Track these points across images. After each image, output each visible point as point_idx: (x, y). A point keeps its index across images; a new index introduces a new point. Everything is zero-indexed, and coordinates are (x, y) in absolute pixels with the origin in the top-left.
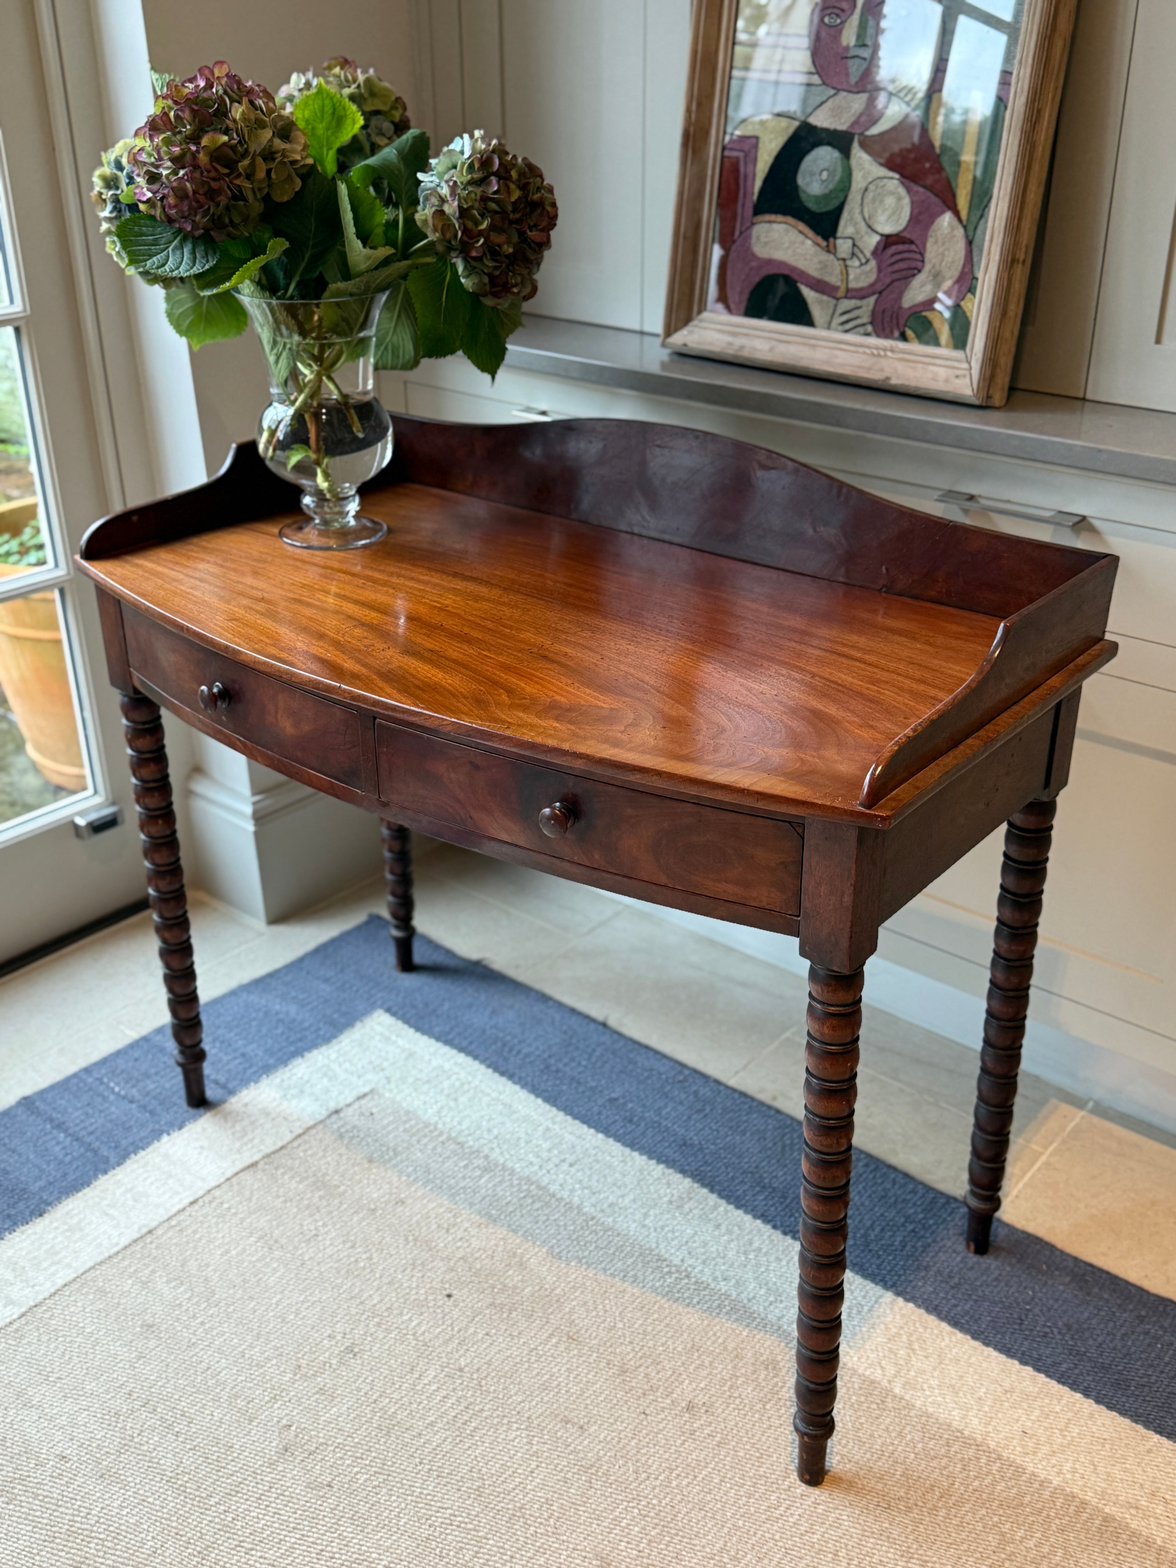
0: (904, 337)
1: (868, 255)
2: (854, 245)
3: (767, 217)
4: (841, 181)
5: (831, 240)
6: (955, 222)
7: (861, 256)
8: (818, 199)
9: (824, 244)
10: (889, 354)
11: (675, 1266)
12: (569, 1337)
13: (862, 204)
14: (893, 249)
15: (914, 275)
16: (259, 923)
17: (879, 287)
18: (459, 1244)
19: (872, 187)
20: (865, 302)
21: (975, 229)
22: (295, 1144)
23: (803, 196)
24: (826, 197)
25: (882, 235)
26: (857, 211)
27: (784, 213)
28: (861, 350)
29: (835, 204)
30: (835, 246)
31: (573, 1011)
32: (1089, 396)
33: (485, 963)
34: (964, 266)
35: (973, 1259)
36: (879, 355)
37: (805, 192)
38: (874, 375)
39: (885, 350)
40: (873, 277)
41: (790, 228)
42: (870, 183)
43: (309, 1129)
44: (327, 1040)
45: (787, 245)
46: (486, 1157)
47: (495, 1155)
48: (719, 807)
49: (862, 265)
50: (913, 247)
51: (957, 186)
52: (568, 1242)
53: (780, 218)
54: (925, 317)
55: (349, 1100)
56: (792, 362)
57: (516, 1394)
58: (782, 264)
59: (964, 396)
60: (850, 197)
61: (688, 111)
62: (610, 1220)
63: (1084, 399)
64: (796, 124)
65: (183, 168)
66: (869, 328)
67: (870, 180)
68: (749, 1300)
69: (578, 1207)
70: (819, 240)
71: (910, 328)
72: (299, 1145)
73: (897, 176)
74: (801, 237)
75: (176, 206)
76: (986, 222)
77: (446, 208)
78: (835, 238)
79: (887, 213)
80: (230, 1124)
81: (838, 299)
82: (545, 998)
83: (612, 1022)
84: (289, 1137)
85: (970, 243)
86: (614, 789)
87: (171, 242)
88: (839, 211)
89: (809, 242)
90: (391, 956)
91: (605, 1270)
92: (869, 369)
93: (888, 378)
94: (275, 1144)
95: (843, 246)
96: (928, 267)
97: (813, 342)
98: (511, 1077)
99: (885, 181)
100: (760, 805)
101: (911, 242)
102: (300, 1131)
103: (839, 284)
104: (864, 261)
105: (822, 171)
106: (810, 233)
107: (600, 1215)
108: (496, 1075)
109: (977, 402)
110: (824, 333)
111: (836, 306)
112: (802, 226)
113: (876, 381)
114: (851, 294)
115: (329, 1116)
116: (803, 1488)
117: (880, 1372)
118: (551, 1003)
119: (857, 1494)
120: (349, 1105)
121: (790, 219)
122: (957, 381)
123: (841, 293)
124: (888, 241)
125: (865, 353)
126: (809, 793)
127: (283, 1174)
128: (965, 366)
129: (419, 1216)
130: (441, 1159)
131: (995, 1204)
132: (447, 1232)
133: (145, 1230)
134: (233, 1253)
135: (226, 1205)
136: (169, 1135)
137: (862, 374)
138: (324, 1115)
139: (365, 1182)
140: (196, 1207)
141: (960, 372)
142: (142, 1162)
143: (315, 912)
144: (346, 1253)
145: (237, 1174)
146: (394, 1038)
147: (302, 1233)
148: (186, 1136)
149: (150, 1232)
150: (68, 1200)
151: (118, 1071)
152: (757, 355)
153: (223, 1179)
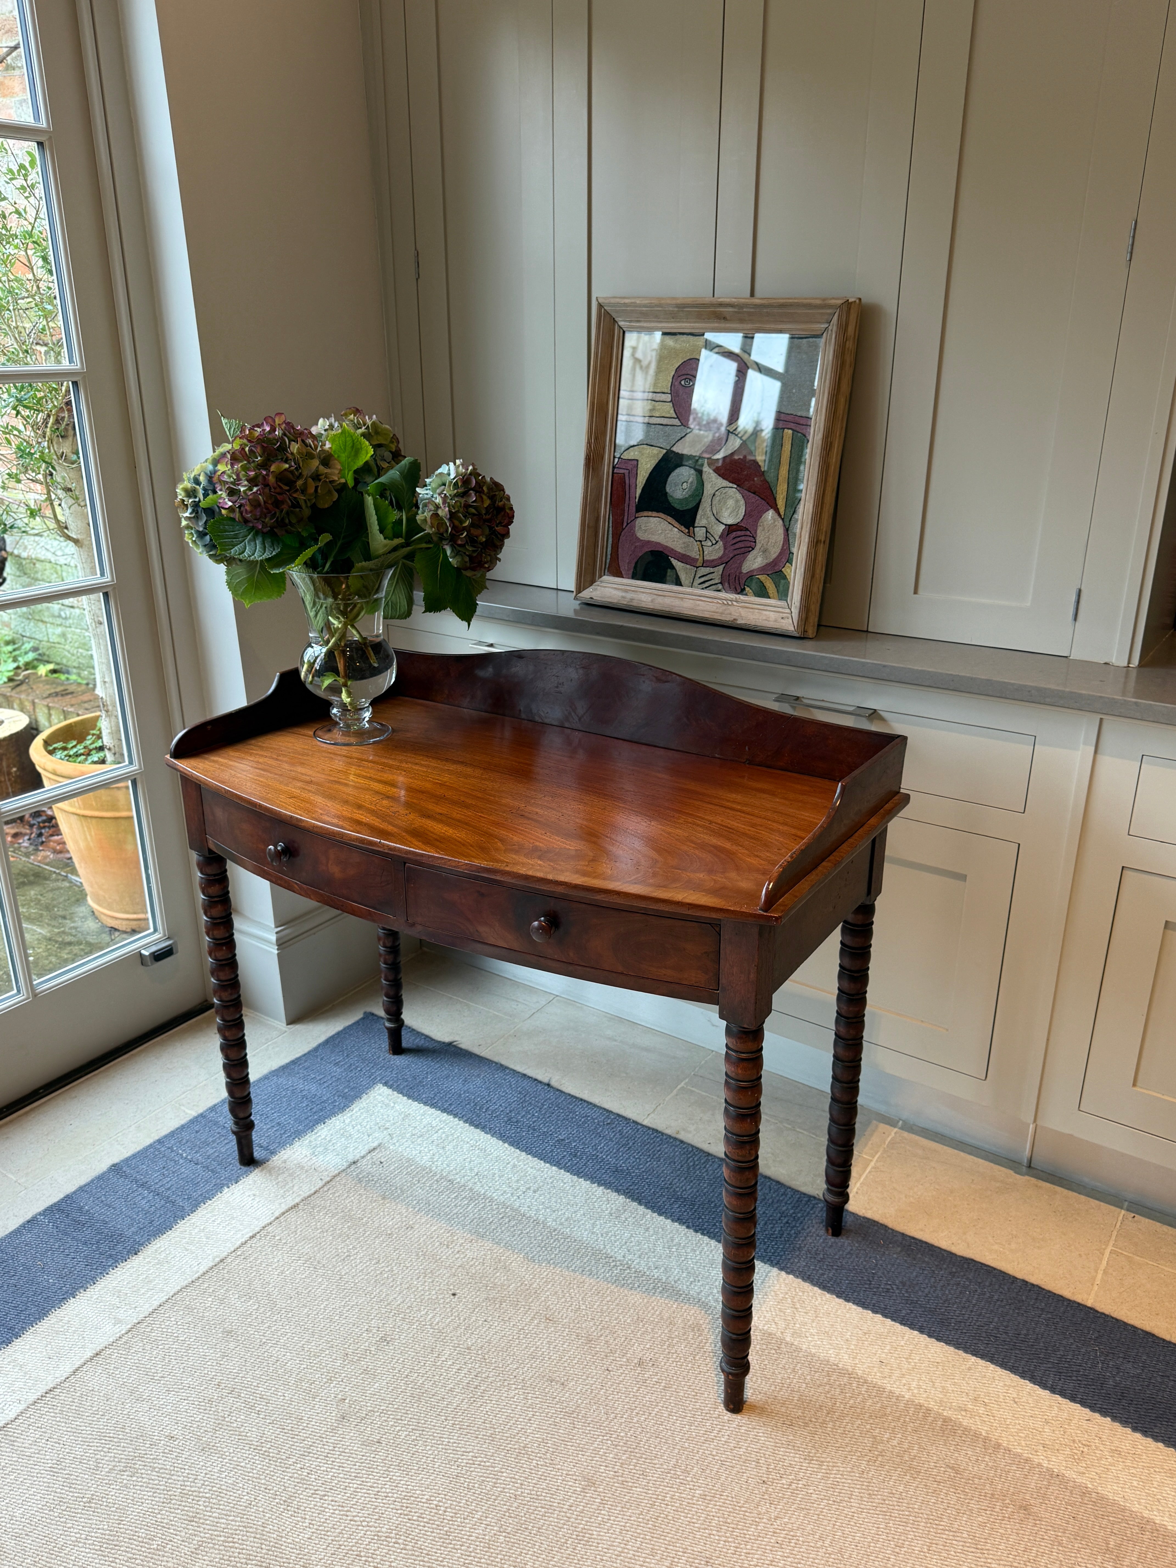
2: (707, 531)
3: (646, 513)
4: (696, 489)
6: (776, 516)
7: (712, 539)
11: (619, 1261)
12: (547, 1319)
14: (734, 534)
15: (750, 551)
16: (281, 1024)
17: (726, 559)
18: (457, 1256)
20: (716, 569)
22: (325, 1189)
25: (726, 525)
26: (708, 509)
28: (715, 601)
31: (525, 1076)
32: (871, 629)
33: (455, 1043)
35: (832, 1240)
36: (726, 605)
37: (672, 497)
38: (726, 618)
43: (334, 1177)
44: (342, 1109)
45: (660, 532)
46: (471, 1189)
47: (477, 1188)
48: (660, 915)
49: (713, 545)
52: (539, 1249)
53: (655, 514)
55: (363, 1153)
56: (667, 609)
57: (511, 1363)
58: (658, 544)
59: (789, 631)
61: (589, 443)
62: (568, 1230)
63: (867, 631)
64: (665, 451)
65: (256, 486)
66: (720, 587)
68: (675, 1282)
69: (543, 1222)
70: (683, 528)
72: (328, 1189)
75: (251, 512)
76: (798, 516)
77: (440, 512)
78: (694, 527)
79: (729, 511)
80: (273, 1178)
81: (697, 567)
82: (501, 1067)
83: (554, 1083)
84: (321, 1184)
86: (584, 905)
87: (246, 536)
90: (384, 1043)
91: (568, 1267)
92: (724, 614)
93: (737, 620)
94: (309, 1190)
95: (700, 533)
96: (758, 546)
97: (682, 596)
98: (483, 1128)
100: (690, 912)
101: (747, 530)
102: (329, 1179)
103: (698, 557)
104: (714, 542)
106: (676, 524)
107: (560, 1227)
108: (472, 1128)
109: (797, 635)
110: (689, 590)
112: (670, 519)
113: (729, 622)
114: (706, 564)
115: (349, 1166)
116: (728, 1416)
117: (775, 1326)
118: (508, 1071)
119: (768, 1416)
120: (363, 1157)
121: (661, 515)
122: (783, 621)
123: (699, 563)
124: (731, 529)
125: (718, 603)
126: (723, 903)
127: (319, 1212)
128: (788, 611)
129: (425, 1237)
130: (437, 1193)
131: (846, 1198)
132: (448, 1247)
133: (218, 1259)
134: (287, 1273)
135: (277, 1238)
136: (228, 1187)
137: (717, 617)
138: (346, 1164)
139: (382, 1214)
140: (255, 1240)
141: (784, 615)
142: (210, 1208)
143: (323, 1013)
144: (372, 1268)
145: (283, 1213)
146: (392, 1105)
147: (338, 1255)
148: (241, 1187)
149: (222, 1261)
150: (156, 1241)
151: (184, 1141)
152: (643, 605)
153: (273, 1218)
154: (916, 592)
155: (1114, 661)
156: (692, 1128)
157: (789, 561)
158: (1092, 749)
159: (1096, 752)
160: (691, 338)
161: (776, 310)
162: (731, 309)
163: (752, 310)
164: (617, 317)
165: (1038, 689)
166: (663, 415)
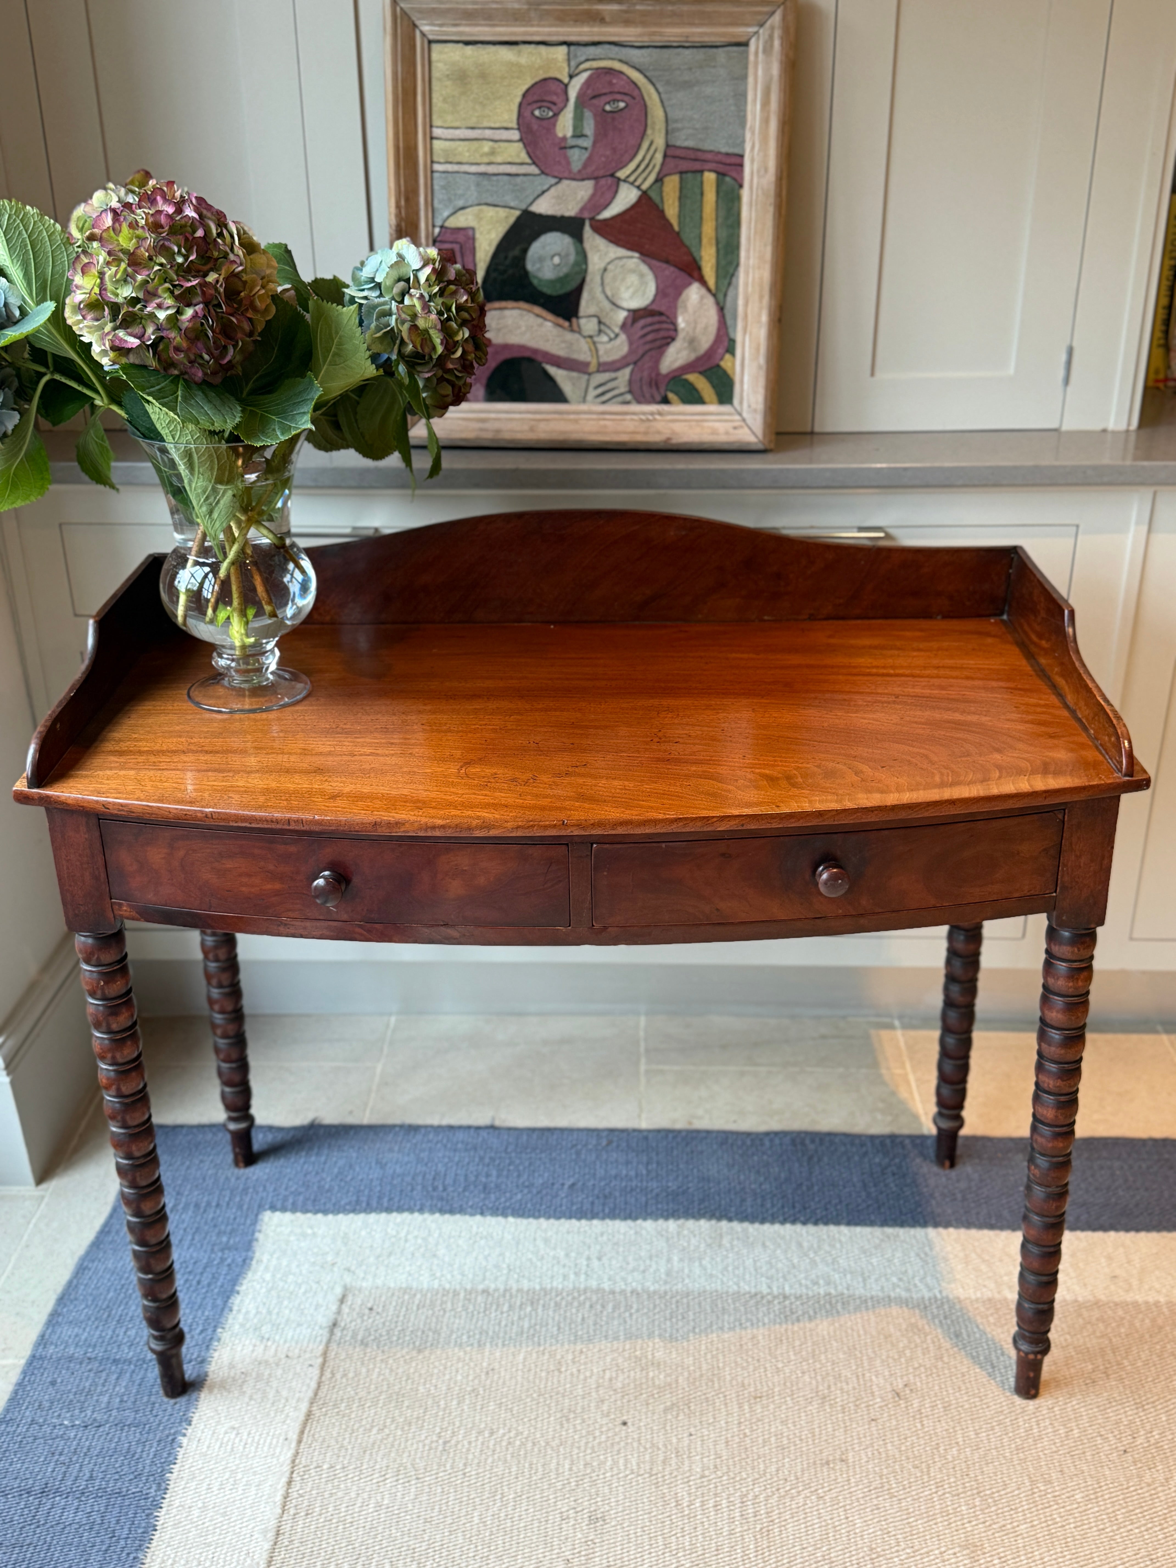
1: (617, 330)
2: (600, 322)
3: (497, 304)
5: (574, 320)
8: (552, 282)
9: (566, 324)
10: (658, 417)
11: (768, 1294)
13: (602, 284)
14: (642, 322)
15: (668, 344)
16: (29, 1188)
17: (634, 358)
18: (582, 1377)
19: (610, 267)
20: (619, 374)
21: (725, 295)
22: (328, 1374)
23: (535, 282)
24: (562, 280)
25: (629, 311)
26: (598, 290)
27: (516, 299)
28: (628, 417)
29: (573, 285)
30: (579, 326)
31: (451, 1128)
32: (817, 429)
33: (317, 1122)
34: (719, 330)
35: (953, 1173)
36: (648, 420)
37: (536, 277)
38: (653, 438)
39: (652, 414)
40: (625, 349)
41: (524, 313)
42: (609, 263)
43: (325, 1354)
44: (246, 1263)
46: (519, 1290)
47: (525, 1285)
49: (611, 340)
50: (663, 318)
52: (668, 1323)
53: (510, 304)
54: (686, 381)
55: (334, 1308)
59: (749, 443)
60: (588, 279)
62: (680, 1286)
63: (812, 433)
67: (608, 260)
68: (848, 1289)
69: (643, 1289)
70: (561, 321)
71: (672, 391)
72: (333, 1374)
73: (636, 255)
74: (540, 320)
76: (737, 288)
78: (577, 317)
79: (631, 290)
80: (236, 1393)
81: (590, 374)
82: (412, 1129)
84: (315, 1372)
85: (721, 309)
88: (578, 291)
89: (549, 324)
91: (722, 1328)
92: (646, 433)
93: (669, 439)
94: (308, 1386)
97: (572, 417)
98: (462, 1211)
99: (625, 260)
101: (661, 314)
102: (320, 1360)
103: (589, 359)
104: (612, 335)
105: (553, 257)
106: (549, 316)
107: (668, 1287)
108: (447, 1216)
109: (764, 447)
110: (583, 407)
111: (588, 381)
113: (656, 443)
114: (604, 367)
115: (332, 1333)
116: (1031, 1404)
117: (984, 1290)
118: (423, 1131)
119: (1066, 1385)
120: (339, 1312)
121: (522, 304)
122: (736, 431)
123: (593, 367)
124: (636, 315)
125: (632, 420)
127: (349, 1406)
128: (737, 417)
129: (520, 1373)
130: (481, 1315)
131: (960, 1121)
132: (560, 1372)
133: (271, 1535)
134: (386, 1502)
135: (325, 1467)
136: (184, 1435)
138: (325, 1333)
139: (436, 1371)
140: (296, 1486)
141: (736, 424)
142: (186, 1475)
143: (76, 1150)
144: (492, 1443)
145: (302, 1432)
146: (309, 1231)
147: (430, 1449)
148: (202, 1426)
149: (278, 1534)
150: (149, 1555)
151: (46, 1404)
152: (519, 436)
153: (294, 1445)
154: (872, 374)
155: (1111, 426)
156: (700, 1112)
157: (731, 349)
158: (1145, 528)
159: (1149, 531)
160: (543, 49)
162: (615, 7)
163: (649, 8)
164: (419, 19)
165: (1095, 468)
166: (510, 160)
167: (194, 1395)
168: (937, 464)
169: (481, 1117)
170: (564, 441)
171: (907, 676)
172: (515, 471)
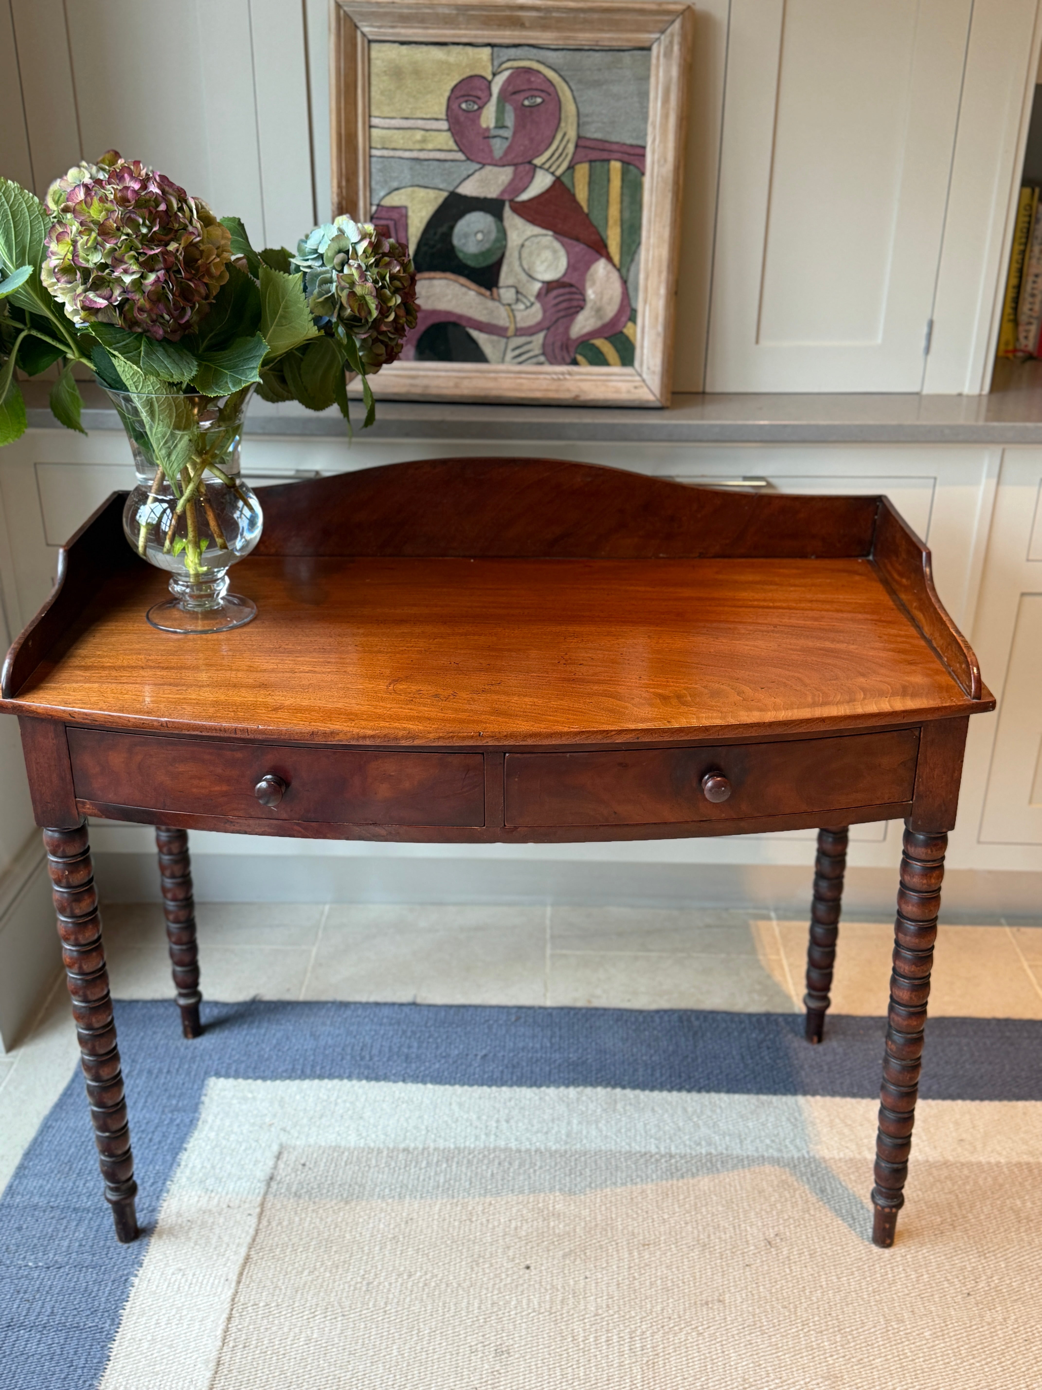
0: (575, 362)
1: (533, 299)
3: (426, 275)
4: (497, 240)
5: (495, 290)
6: (610, 267)
7: (525, 300)
8: (475, 256)
9: (488, 293)
10: (568, 377)
11: (656, 1153)
12: (644, 1245)
13: (520, 258)
14: (555, 293)
17: (547, 324)
18: (490, 1226)
19: (527, 243)
20: (534, 338)
21: (628, 270)
22: (264, 1222)
23: (461, 255)
24: (483, 254)
27: (444, 270)
28: (542, 376)
29: (494, 259)
30: (499, 295)
31: (377, 1004)
32: (708, 389)
33: (258, 998)
34: (622, 300)
35: (820, 1048)
36: (559, 379)
37: (462, 251)
38: (564, 395)
39: (563, 374)
40: (539, 316)
41: (451, 283)
42: (526, 240)
43: (262, 1205)
44: (192, 1124)
45: (450, 297)
46: (436, 1149)
47: (441, 1144)
49: (527, 308)
50: (573, 290)
51: (607, 237)
52: (568, 1179)
55: (271, 1163)
57: (653, 1307)
58: (448, 313)
59: (648, 401)
60: (507, 254)
62: (578, 1146)
63: (704, 393)
64: (445, 194)
66: (542, 359)
67: (525, 237)
68: (727, 1149)
69: (546, 1149)
72: (269, 1222)
73: (550, 233)
74: (464, 290)
76: (638, 264)
77: (358, 290)
80: (183, 1239)
81: (508, 338)
82: (344, 1005)
84: (253, 1221)
85: (624, 282)
88: (498, 264)
89: (472, 293)
90: (177, 1026)
91: (615, 1184)
92: (557, 391)
93: (577, 396)
94: (247, 1233)
95: (507, 294)
96: (589, 305)
97: (492, 375)
98: (386, 1078)
99: (540, 238)
101: (571, 285)
102: (258, 1210)
105: (476, 234)
107: (568, 1147)
108: (373, 1083)
109: (658, 404)
111: (507, 344)
112: (463, 280)
113: (566, 400)
114: (520, 332)
115: (268, 1186)
116: (887, 1252)
117: (847, 1151)
118: (352, 1007)
119: (918, 1235)
120: (275, 1167)
121: (449, 275)
122: (637, 391)
123: (510, 332)
124: (549, 286)
125: (545, 379)
127: (283, 1251)
128: (638, 378)
129: (435, 1222)
130: (402, 1170)
131: (827, 1002)
132: (472, 1222)
133: (212, 1365)
134: (315, 1336)
135: (262, 1304)
136: (136, 1276)
137: (552, 395)
138: (263, 1186)
139: (361, 1220)
140: (235, 1322)
141: (637, 384)
142: (137, 1310)
143: (43, 1022)
144: (410, 1284)
145: (241, 1274)
146: (250, 1095)
147: (355, 1289)
148: (152, 1268)
149: (218, 1364)
150: (103, 1383)
152: (445, 392)
153: (233, 1285)
154: (757, 342)
155: (966, 390)
156: (598, 992)
157: (633, 318)
158: (994, 481)
159: (998, 483)
160: (470, 50)
161: (596, 16)
162: (534, 14)
163: (564, 15)
164: (360, 21)
165: (951, 427)
166: (439, 147)
167: (145, 1241)
168: (813, 422)
169: (404, 996)
170: (486, 397)
171: (783, 608)
172: (442, 422)
